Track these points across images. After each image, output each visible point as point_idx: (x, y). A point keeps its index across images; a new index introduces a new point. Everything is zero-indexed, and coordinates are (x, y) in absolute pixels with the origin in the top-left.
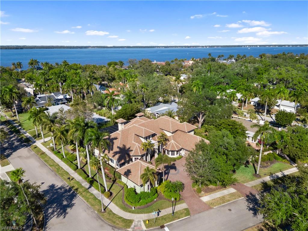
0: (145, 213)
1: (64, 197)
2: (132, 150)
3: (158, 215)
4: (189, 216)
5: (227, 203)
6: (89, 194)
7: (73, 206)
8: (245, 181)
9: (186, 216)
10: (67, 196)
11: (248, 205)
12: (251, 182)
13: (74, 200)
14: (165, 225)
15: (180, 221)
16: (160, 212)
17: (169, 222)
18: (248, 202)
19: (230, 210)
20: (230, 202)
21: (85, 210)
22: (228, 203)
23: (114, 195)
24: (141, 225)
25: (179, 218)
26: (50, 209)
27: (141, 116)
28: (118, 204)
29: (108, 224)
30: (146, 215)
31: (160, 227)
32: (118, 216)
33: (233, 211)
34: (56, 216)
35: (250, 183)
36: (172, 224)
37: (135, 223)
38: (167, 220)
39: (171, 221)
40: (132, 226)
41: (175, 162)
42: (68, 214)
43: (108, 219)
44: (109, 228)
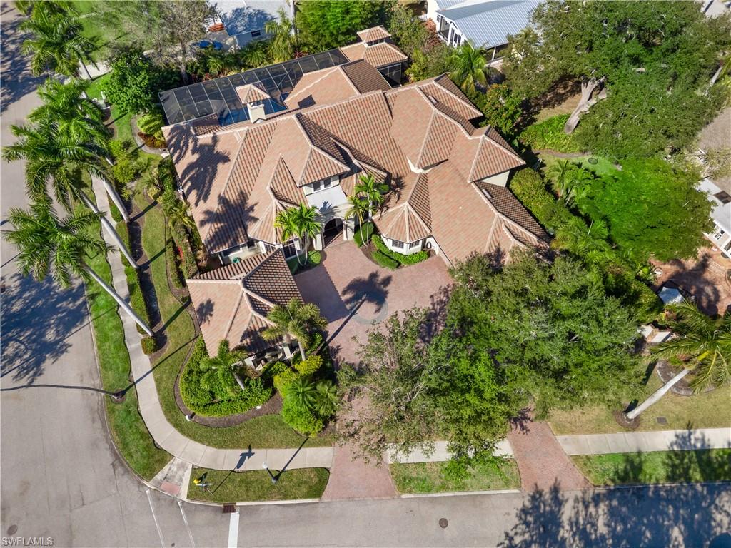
0: (209, 444)
1: (56, 311)
2: (256, 220)
3: (240, 463)
4: (316, 500)
5: (451, 494)
6: (112, 323)
7: (62, 352)
8: (568, 425)
9: (306, 497)
10: (63, 312)
11: (511, 534)
12: (588, 436)
13: (73, 331)
14: (238, 504)
15: (281, 507)
16: (250, 454)
17: (254, 500)
18: (521, 518)
19: (444, 523)
20: (465, 494)
21: (82, 376)
22: (457, 494)
23: (168, 348)
24: (181, 480)
25: (285, 497)
26: (13, 342)
27: (376, 42)
28: (164, 384)
29: (111, 445)
30: (211, 450)
31: (222, 506)
32: (142, 428)
33: (448, 532)
34: (14, 373)
35: (582, 437)
36: (258, 510)
37: (170, 469)
38: (251, 494)
39: (259, 498)
40: (159, 476)
41: (393, 273)
42: (42, 376)
43: (118, 429)
44: (108, 458)
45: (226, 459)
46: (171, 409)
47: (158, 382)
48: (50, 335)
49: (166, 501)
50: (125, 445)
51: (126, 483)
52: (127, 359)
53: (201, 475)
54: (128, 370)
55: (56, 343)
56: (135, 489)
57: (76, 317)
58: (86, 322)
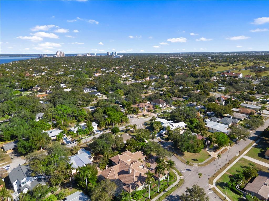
13: (174, 195)
14: (180, 172)
30: (177, 176)
32: (179, 182)
37: (181, 178)
40: (183, 179)
43: (181, 185)
44: (184, 184)
45: (177, 174)
46: (175, 181)
47: (173, 183)
48: (176, 198)
49: (184, 177)
50: (182, 183)
51: (185, 181)
52: (173, 188)
53: (180, 176)
54: (174, 187)
55: (176, 196)
56: (185, 180)
57: (172, 197)
58: (171, 195)
